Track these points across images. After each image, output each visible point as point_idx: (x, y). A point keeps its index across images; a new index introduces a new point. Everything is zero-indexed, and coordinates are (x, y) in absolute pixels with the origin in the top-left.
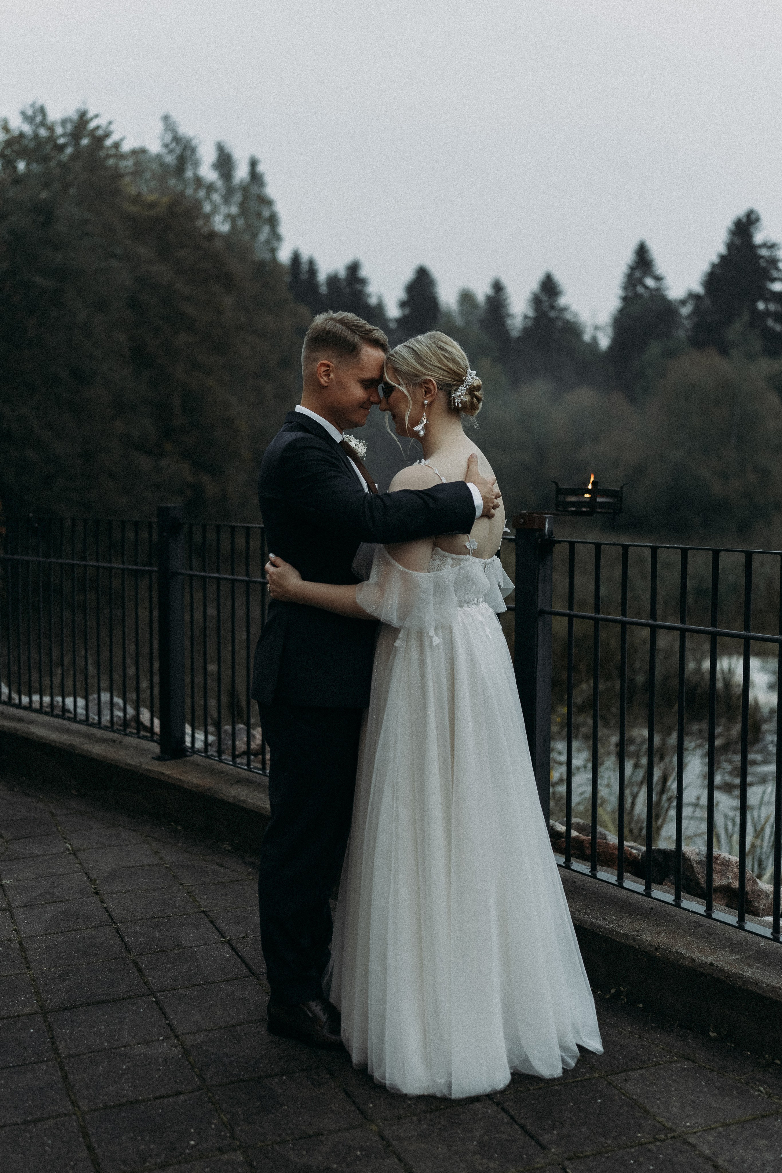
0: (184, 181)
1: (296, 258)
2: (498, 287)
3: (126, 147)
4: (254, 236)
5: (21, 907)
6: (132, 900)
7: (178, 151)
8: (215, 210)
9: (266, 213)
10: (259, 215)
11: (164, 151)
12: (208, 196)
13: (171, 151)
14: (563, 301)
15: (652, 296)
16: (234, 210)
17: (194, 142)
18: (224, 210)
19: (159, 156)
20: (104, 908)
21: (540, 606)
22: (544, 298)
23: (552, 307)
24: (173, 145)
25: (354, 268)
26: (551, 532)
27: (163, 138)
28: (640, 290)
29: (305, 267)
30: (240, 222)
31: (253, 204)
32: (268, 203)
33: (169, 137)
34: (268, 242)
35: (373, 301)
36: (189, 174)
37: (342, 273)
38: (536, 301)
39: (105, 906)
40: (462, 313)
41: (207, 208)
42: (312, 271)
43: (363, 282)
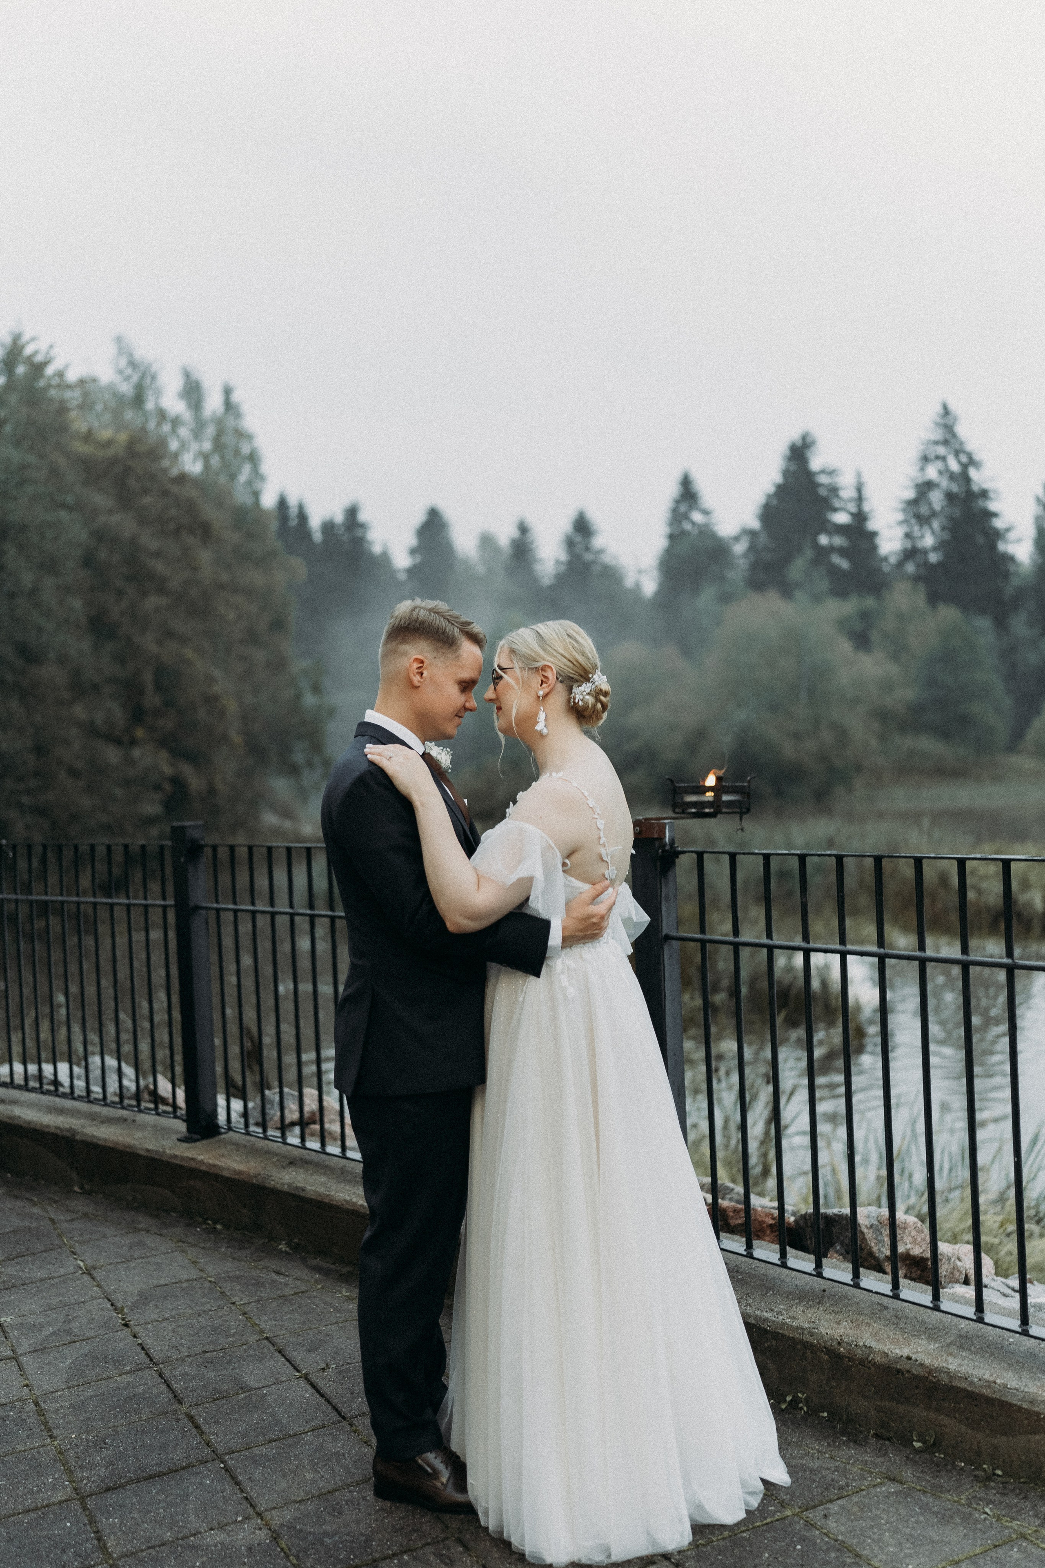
0: (144, 414)
1: (282, 504)
2: (524, 529)
3: (71, 376)
4: (233, 477)
5: (30, 1352)
6: (173, 1331)
7: (136, 377)
8: (184, 447)
9: (246, 450)
10: (237, 452)
11: (117, 378)
12: (174, 432)
13: (126, 378)
14: (598, 542)
15: (700, 532)
16: (207, 446)
17: (155, 368)
18: (194, 446)
19: (112, 385)
20: (140, 1344)
21: (665, 931)
22: (577, 539)
23: (587, 550)
24: (129, 372)
25: (352, 512)
26: (672, 841)
27: (116, 364)
28: (687, 526)
29: (293, 513)
30: (215, 461)
31: (230, 440)
32: (249, 438)
33: (122, 361)
34: (249, 483)
35: (377, 550)
36: (150, 405)
37: (339, 519)
38: (569, 543)
39: (140, 1341)
40: (483, 560)
41: (173, 445)
42: (303, 517)
43: (363, 527)
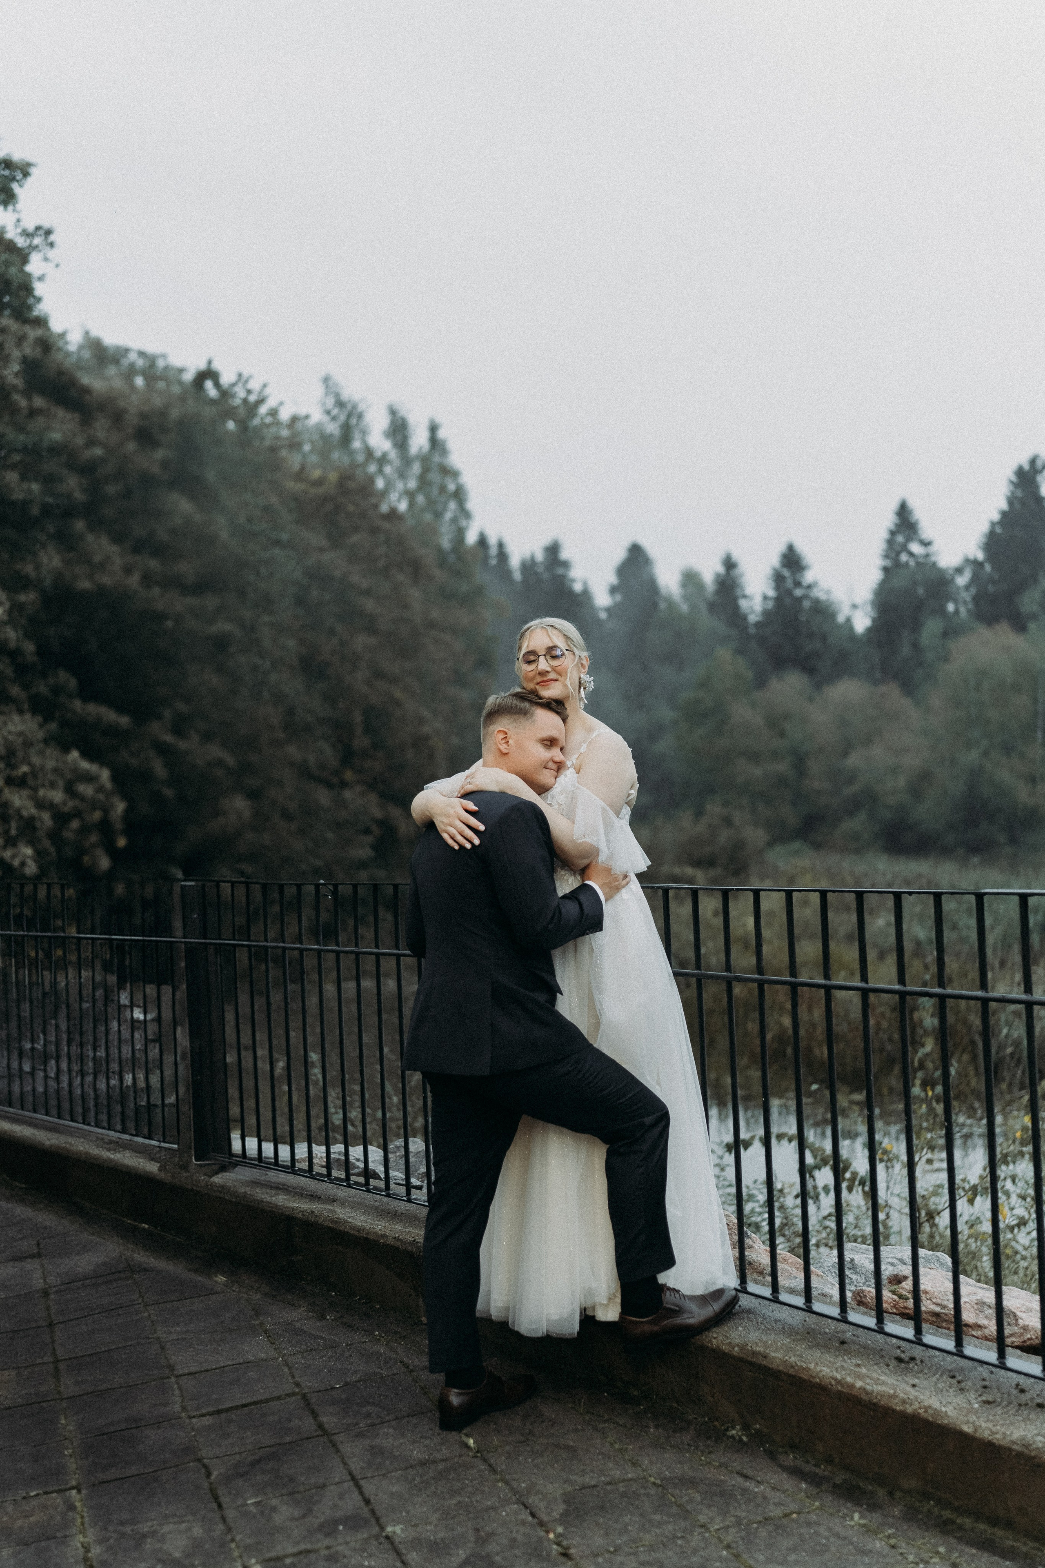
0: (351, 453)
1: (482, 541)
2: (730, 564)
3: (285, 415)
4: (438, 515)
7: (342, 418)
8: (389, 485)
9: (452, 487)
10: (443, 489)
11: (325, 419)
12: (380, 471)
13: (334, 419)
14: (809, 577)
15: (918, 564)
16: (412, 484)
17: (361, 407)
18: (400, 485)
19: (319, 427)
22: (786, 573)
23: (798, 584)
24: (335, 411)
25: (553, 550)
27: (324, 404)
28: (904, 557)
29: (493, 551)
30: (420, 499)
31: (435, 477)
32: (455, 474)
33: (330, 402)
34: (454, 520)
35: (578, 587)
36: (357, 444)
37: (540, 557)
38: (778, 579)
40: (685, 598)
41: (380, 484)
42: (503, 555)
43: (566, 565)
